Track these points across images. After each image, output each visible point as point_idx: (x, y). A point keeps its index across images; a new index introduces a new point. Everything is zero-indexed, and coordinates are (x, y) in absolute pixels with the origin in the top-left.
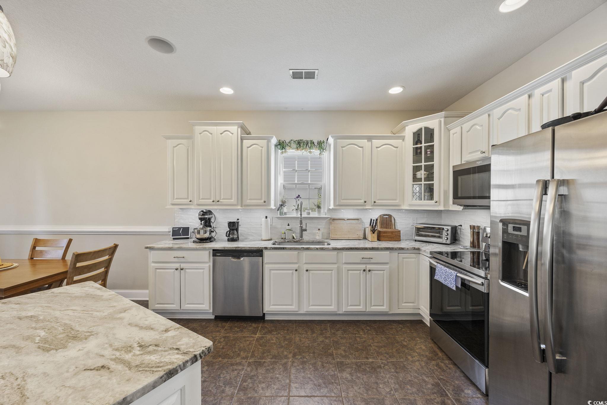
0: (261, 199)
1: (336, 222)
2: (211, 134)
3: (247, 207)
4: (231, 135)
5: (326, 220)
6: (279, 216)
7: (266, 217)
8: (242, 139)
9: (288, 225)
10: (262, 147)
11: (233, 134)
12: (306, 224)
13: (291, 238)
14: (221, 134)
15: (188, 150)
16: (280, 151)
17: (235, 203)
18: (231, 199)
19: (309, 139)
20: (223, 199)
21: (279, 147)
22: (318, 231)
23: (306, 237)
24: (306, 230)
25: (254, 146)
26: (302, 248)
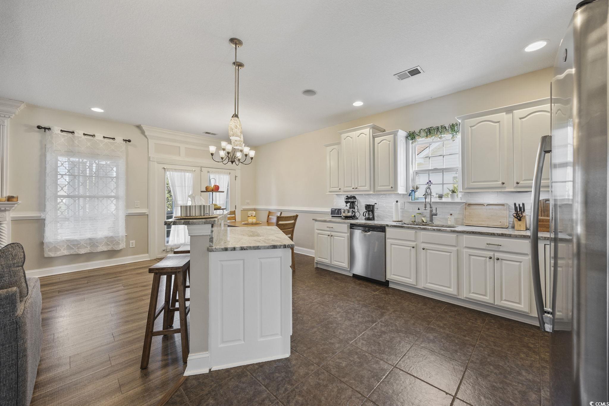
0: (389, 186)
1: (472, 207)
2: (352, 138)
3: (378, 193)
4: (365, 136)
5: (461, 205)
6: (411, 201)
7: (397, 202)
8: (374, 138)
9: (419, 209)
10: (390, 141)
11: (366, 135)
12: (436, 208)
13: (420, 221)
14: (358, 137)
15: (338, 152)
16: (411, 142)
17: (368, 189)
18: (365, 186)
19: (439, 125)
20: (360, 186)
21: (409, 138)
22: (449, 216)
23: (437, 221)
24: (436, 215)
25: (384, 141)
26: (418, 227)
